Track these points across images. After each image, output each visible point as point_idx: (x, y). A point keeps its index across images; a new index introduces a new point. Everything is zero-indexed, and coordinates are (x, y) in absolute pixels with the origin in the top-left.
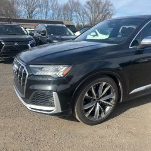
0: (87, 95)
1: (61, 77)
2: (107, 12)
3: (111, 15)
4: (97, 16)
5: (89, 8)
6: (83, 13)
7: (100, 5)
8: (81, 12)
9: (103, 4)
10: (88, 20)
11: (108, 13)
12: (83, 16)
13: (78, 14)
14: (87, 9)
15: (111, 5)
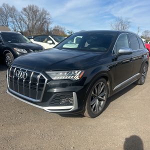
0: (93, 93)
1: (78, 80)
2: (45, 20)
3: (48, 24)
4: (35, 24)
5: (26, 15)
6: (20, 19)
7: (37, 14)
8: (18, 18)
9: (40, 12)
10: (26, 27)
11: (45, 22)
12: (20, 23)
13: (14, 20)
14: (24, 16)
15: (48, 14)
